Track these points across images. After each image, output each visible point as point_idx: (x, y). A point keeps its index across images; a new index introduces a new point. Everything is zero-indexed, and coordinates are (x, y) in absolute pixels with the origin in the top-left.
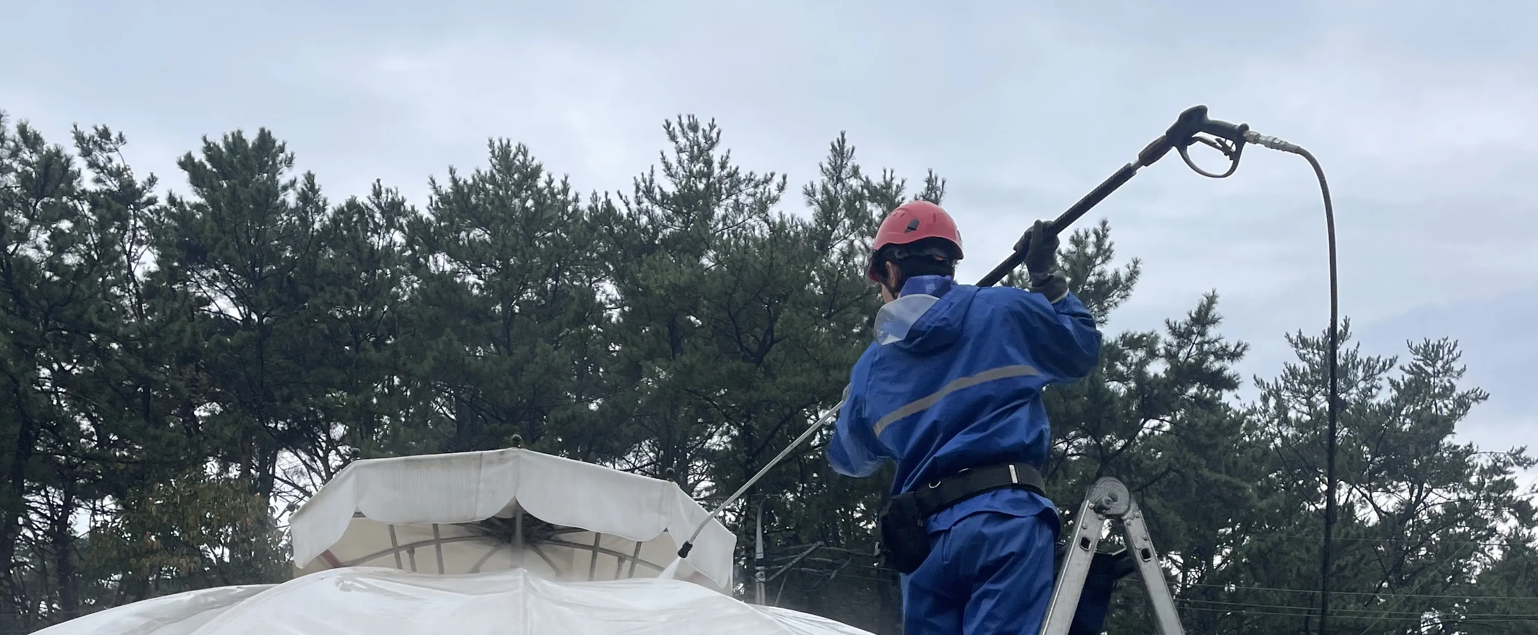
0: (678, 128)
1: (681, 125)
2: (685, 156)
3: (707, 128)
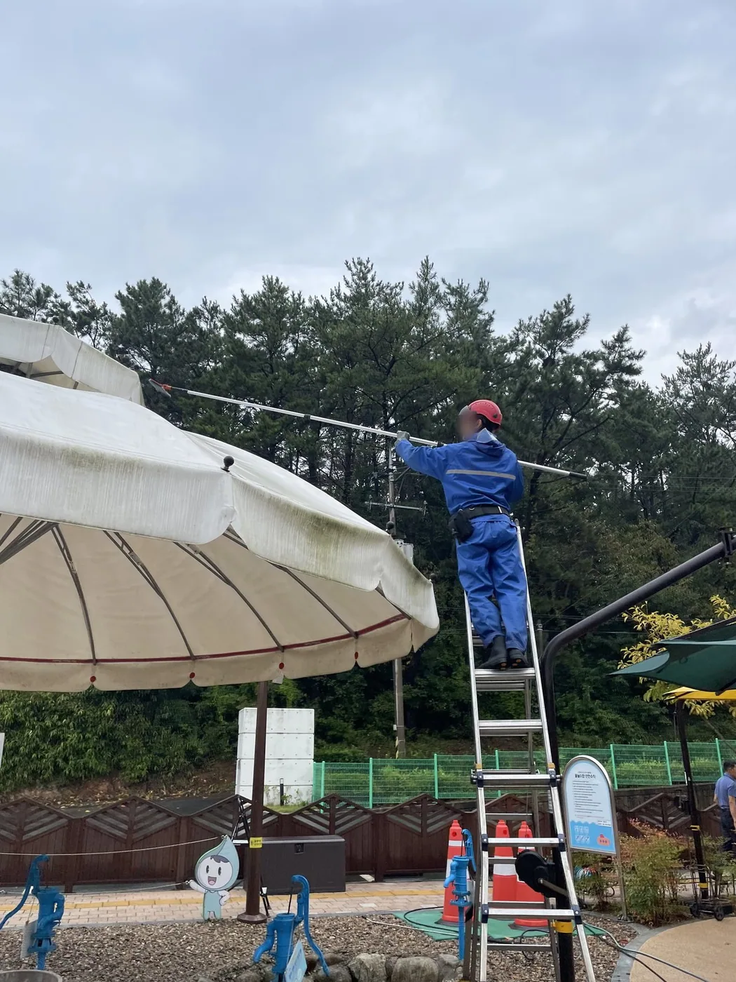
0: (352, 264)
1: (354, 262)
2: (355, 277)
3: (366, 263)
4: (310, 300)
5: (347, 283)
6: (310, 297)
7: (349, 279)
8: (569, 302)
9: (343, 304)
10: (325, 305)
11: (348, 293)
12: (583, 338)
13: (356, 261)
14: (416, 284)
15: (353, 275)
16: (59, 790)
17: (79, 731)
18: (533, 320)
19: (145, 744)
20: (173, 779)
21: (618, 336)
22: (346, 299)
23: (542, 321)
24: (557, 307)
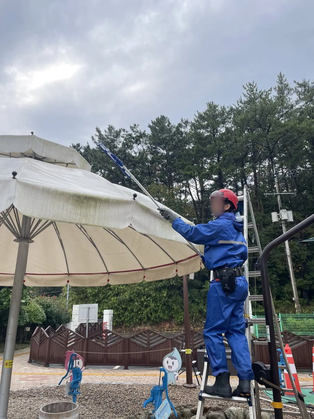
0: (246, 86)
5: (245, 95)
9: (244, 105)
10: (235, 108)
11: (246, 100)
13: (248, 84)
15: (247, 91)
16: (150, 326)
17: (155, 302)
19: (182, 308)
20: (195, 323)
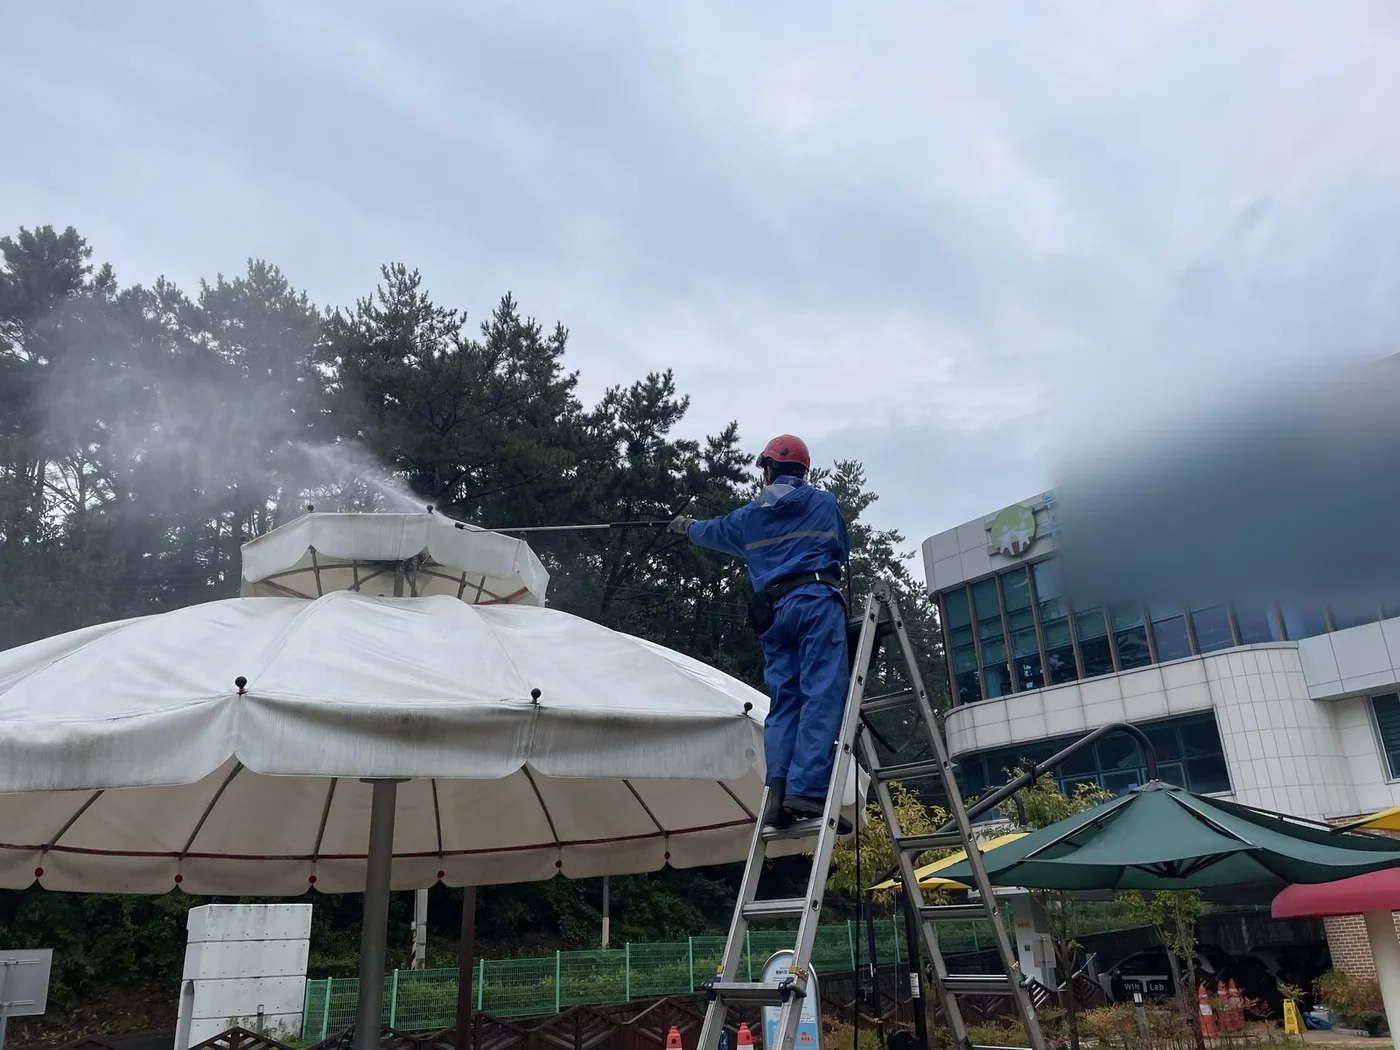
0: (391, 271)
1: (393, 268)
2: (394, 290)
3: (412, 274)
4: (328, 310)
5: (382, 296)
6: (328, 306)
7: (386, 291)
8: (670, 379)
9: (373, 324)
10: (349, 321)
11: (383, 310)
12: (678, 422)
13: (396, 267)
14: (491, 324)
15: (391, 286)
18: (621, 391)
21: (727, 433)
22: (378, 317)
23: (633, 395)
24: (651, 379)
